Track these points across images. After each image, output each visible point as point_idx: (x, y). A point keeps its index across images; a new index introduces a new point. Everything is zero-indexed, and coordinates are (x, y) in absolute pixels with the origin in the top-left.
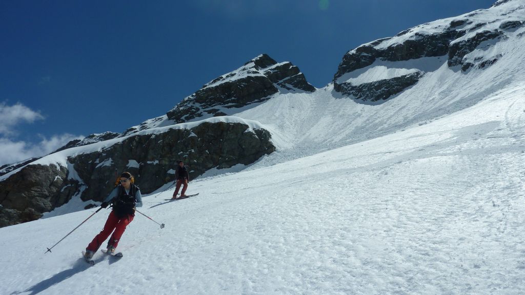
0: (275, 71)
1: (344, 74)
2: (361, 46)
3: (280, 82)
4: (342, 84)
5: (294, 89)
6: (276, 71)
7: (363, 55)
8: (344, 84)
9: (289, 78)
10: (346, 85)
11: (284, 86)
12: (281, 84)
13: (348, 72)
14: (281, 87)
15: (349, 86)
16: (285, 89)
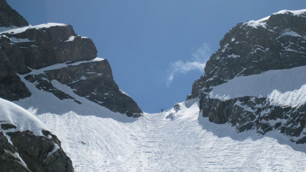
0: (22, 40)
1: (232, 77)
2: (282, 12)
3: (34, 72)
4: (235, 100)
5: (78, 98)
6: (26, 40)
7: (288, 37)
8: (241, 99)
9: (64, 65)
10: (251, 105)
11: (46, 86)
12: (38, 78)
13: (247, 73)
14: (38, 87)
15: (260, 106)
16: (51, 94)
